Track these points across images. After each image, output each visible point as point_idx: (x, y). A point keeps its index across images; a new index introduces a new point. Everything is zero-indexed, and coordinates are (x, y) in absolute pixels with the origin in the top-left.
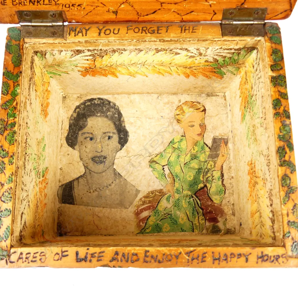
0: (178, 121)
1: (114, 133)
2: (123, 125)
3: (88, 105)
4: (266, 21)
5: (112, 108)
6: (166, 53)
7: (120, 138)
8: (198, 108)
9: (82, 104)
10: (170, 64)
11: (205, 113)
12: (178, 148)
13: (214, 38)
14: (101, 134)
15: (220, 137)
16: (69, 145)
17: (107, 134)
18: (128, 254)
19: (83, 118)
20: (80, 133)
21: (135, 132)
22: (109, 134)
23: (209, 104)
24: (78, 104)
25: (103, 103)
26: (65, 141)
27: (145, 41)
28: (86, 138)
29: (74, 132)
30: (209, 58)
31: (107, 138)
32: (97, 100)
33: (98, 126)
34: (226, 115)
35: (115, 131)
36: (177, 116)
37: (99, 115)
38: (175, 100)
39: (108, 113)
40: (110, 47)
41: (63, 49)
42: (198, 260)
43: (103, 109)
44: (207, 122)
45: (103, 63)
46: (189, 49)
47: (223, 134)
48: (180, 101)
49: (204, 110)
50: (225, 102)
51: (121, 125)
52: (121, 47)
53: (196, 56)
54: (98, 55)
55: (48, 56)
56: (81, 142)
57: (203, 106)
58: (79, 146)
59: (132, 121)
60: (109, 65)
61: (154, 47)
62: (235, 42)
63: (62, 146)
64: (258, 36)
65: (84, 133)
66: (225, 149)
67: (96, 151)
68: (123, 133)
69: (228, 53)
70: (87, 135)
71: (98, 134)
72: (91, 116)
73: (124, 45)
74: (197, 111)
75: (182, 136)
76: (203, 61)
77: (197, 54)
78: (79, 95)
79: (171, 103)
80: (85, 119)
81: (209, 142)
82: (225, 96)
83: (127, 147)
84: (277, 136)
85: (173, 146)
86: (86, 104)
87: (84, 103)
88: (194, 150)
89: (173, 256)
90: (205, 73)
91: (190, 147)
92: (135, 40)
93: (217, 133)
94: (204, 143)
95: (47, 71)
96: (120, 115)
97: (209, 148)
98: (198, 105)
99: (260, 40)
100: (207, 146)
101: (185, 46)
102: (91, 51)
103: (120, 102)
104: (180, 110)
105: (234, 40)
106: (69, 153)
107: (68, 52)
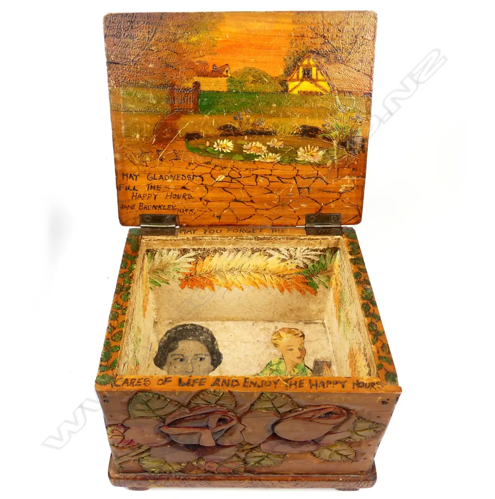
0: (276, 345)
1: (206, 355)
2: (216, 348)
3: (180, 330)
4: (342, 226)
5: (205, 332)
6: (260, 255)
7: (213, 360)
8: (296, 333)
9: (173, 329)
10: (265, 270)
11: (304, 338)
12: (277, 370)
13: (300, 236)
14: (193, 355)
15: (322, 360)
16: (156, 365)
17: (198, 356)
18: (229, 380)
19: (173, 341)
20: (170, 354)
21: (229, 355)
22: (201, 356)
23: (307, 330)
24: (169, 328)
25: (196, 328)
26: (153, 362)
27: (243, 239)
28: (175, 359)
29: (164, 354)
30: (300, 262)
31: (199, 359)
32: (190, 325)
33: (189, 348)
34: (327, 340)
35: (208, 353)
36: (274, 341)
37: (191, 338)
38: (272, 327)
39: (201, 337)
40: (212, 246)
41: (172, 248)
42: (296, 385)
43: (196, 334)
44: (306, 346)
45: (204, 268)
46: (281, 249)
47: (325, 358)
48: (276, 328)
49: (303, 336)
50: (324, 328)
51: (215, 347)
52: (222, 247)
53: (287, 259)
54: (200, 257)
55: (157, 256)
56: (171, 363)
57: (301, 332)
58: (168, 367)
59: (227, 345)
60: (208, 271)
61: (250, 247)
62: (318, 240)
63: (149, 366)
64: (337, 235)
65: (175, 355)
66: (329, 372)
67: (186, 372)
68: (216, 355)
69: (315, 255)
70: (178, 357)
71: (189, 355)
72: (182, 339)
73: (224, 243)
74: (295, 336)
75: (281, 359)
76: (294, 267)
77: (288, 256)
78: (171, 321)
79: (268, 329)
80: (175, 342)
81: (311, 365)
82: (323, 324)
83: (221, 368)
84: (360, 297)
85: (271, 368)
86: (178, 329)
87: (176, 328)
88: (294, 372)
89: (272, 383)
90: (298, 285)
91: (289, 369)
92: (234, 238)
93: (319, 357)
94: (305, 365)
95: (150, 278)
96: (213, 339)
97: (311, 370)
98: (296, 331)
99: (339, 239)
100: (309, 368)
101: (277, 246)
102: (195, 251)
103: (214, 327)
104: (277, 336)
105: (317, 239)
106: (157, 373)
107: (175, 252)
